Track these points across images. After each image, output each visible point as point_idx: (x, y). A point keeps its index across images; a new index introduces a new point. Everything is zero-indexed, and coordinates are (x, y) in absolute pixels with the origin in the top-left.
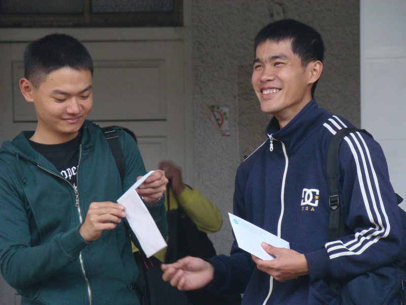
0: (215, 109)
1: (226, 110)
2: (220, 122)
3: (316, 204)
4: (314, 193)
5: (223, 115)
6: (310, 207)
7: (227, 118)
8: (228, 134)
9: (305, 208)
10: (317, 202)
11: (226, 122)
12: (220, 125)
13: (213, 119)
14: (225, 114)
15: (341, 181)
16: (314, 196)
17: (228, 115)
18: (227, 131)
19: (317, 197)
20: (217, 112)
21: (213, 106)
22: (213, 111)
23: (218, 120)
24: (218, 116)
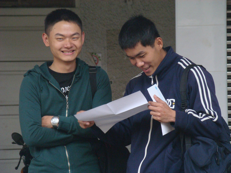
1: (100, 55)
4: (172, 101)
5: (98, 58)
7: (100, 60)
10: (174, 106)
12: (96, 64)
13: (92, 60)
16: (172, 103)
17: (101, 58)
19: (174, 104)
20: (95, 56)
21: (93, 53)
22: (92, 56)
23: (95, 61)
24: (95, 58)
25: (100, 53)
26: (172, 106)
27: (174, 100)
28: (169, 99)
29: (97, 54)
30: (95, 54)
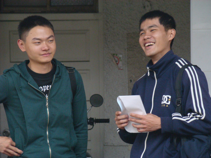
0: (115, 56)
1: (121, 56)
2: (117, 62)
3: (169, 103)
4: (168, 98)
5: (119, 59)
6: (166, 105)
7: (121, 60)
8: (122, 68)
9: (163, 105)
10: (169, 102)
11: (120, 62)
12: (117, 64)
13: (114, 60)
14: (120, 58)
15: (183, 91)
16: (168, 99)
17: (121, 59)
18: (121, 67)
19: (169, 100)
20: (116, 57)
21: (114, 54)
22: (114, 57)
23: (116, 61)
24: (116, 59)
25: (121, 54)
26: (168, 102)
27: (170, 97)
28: (166, 95)
29: (118, 55)
30: (117, 55)
